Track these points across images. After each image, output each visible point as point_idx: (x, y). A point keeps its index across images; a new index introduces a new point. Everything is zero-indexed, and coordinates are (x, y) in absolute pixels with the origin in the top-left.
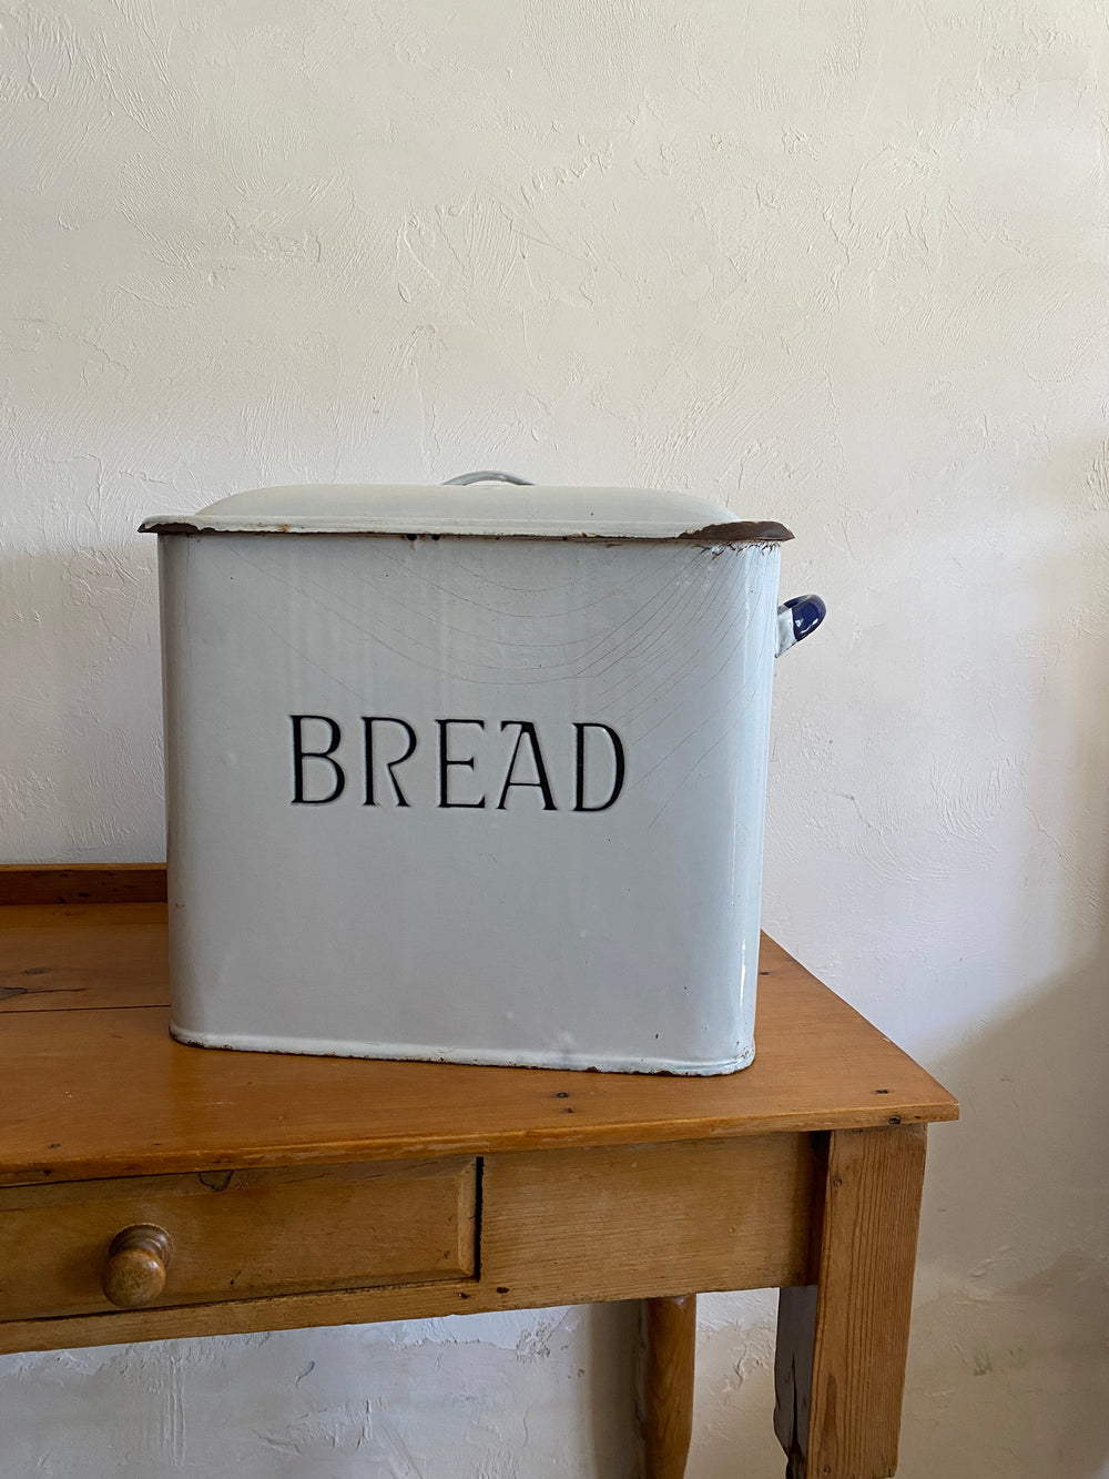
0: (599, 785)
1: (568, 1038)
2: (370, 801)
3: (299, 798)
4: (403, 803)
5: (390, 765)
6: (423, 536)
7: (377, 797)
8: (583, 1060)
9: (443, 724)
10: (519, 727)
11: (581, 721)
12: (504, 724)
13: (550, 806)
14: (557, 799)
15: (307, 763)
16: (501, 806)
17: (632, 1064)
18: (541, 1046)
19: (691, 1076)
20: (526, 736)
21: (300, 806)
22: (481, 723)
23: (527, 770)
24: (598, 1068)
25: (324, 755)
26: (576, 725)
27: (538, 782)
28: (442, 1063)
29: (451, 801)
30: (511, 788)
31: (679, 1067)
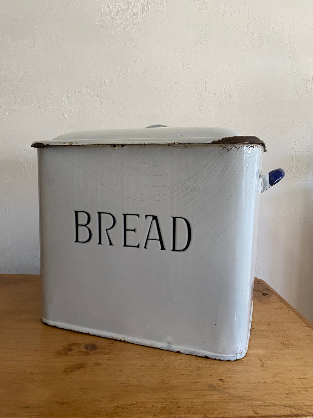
0: (181, 242)
1: (170, 339)
2: (100, 243)
3: (77, 241)
4: (111, 244)
5: (107, 230)
6: (118, 145)
7: (102, 242)
8: (175, 347)
9: (125, 215)
10: (152, 217)
12: (146, 216)
13: (163, 248)
14: (166, 246)
15: (80, 228)
16: (145, 247)
17: (194, 352)
18: (160, 340)
19: (217, 360)
20: (154, 221)
21: (77, 243)
22: (138, 215)
23: (154, 234)
24: (181, 352)
25: (85, 226)
26: (173, 217)
27: (159, 239)
28: (124, 342)
29: (127, 244)
30: (148, 240)
31: (213, 356)
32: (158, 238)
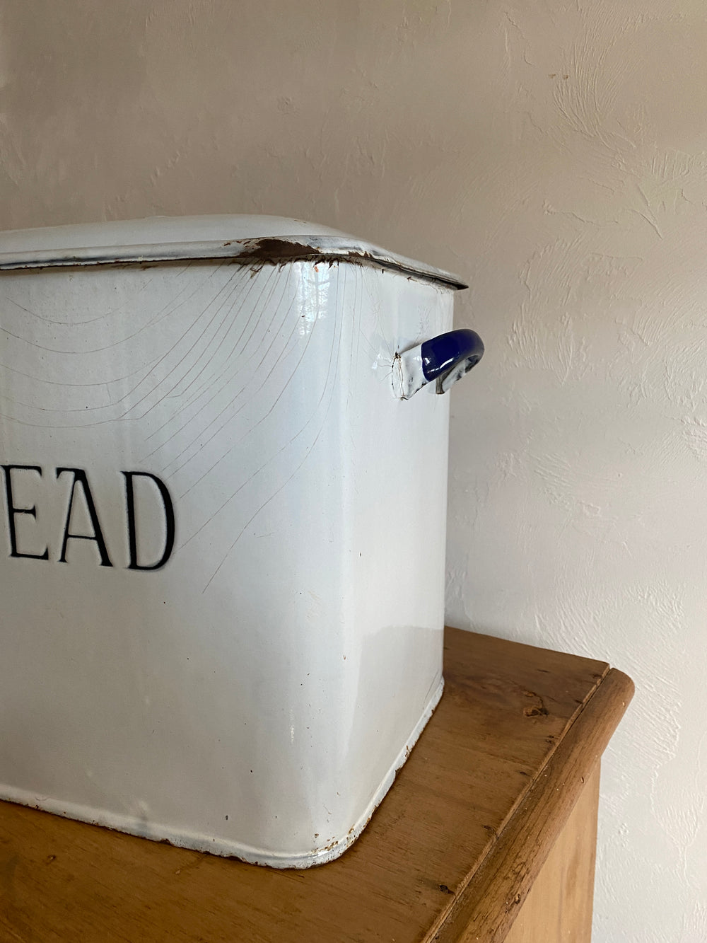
0: (151, 544)
1: (144, 806)
8: (159, 830)
9: (7, 469)
10: (71, 475)
11: (129, 470)
12: (59, 471)
13: (106, 562)
14: (113, 555)
16: (63, 560)
17: (203, 842)
18: (119, 808)
19: (261, 866)
20: (79, 484)
22: (39, 469)
23: (83, 524)
24: (172, 842)
26: (125, 473)
27: (94, 536)
28: (37, 810)
29: (20, 550)
30: (70, 540)
31: (250, 854)
32: (92, 533)
